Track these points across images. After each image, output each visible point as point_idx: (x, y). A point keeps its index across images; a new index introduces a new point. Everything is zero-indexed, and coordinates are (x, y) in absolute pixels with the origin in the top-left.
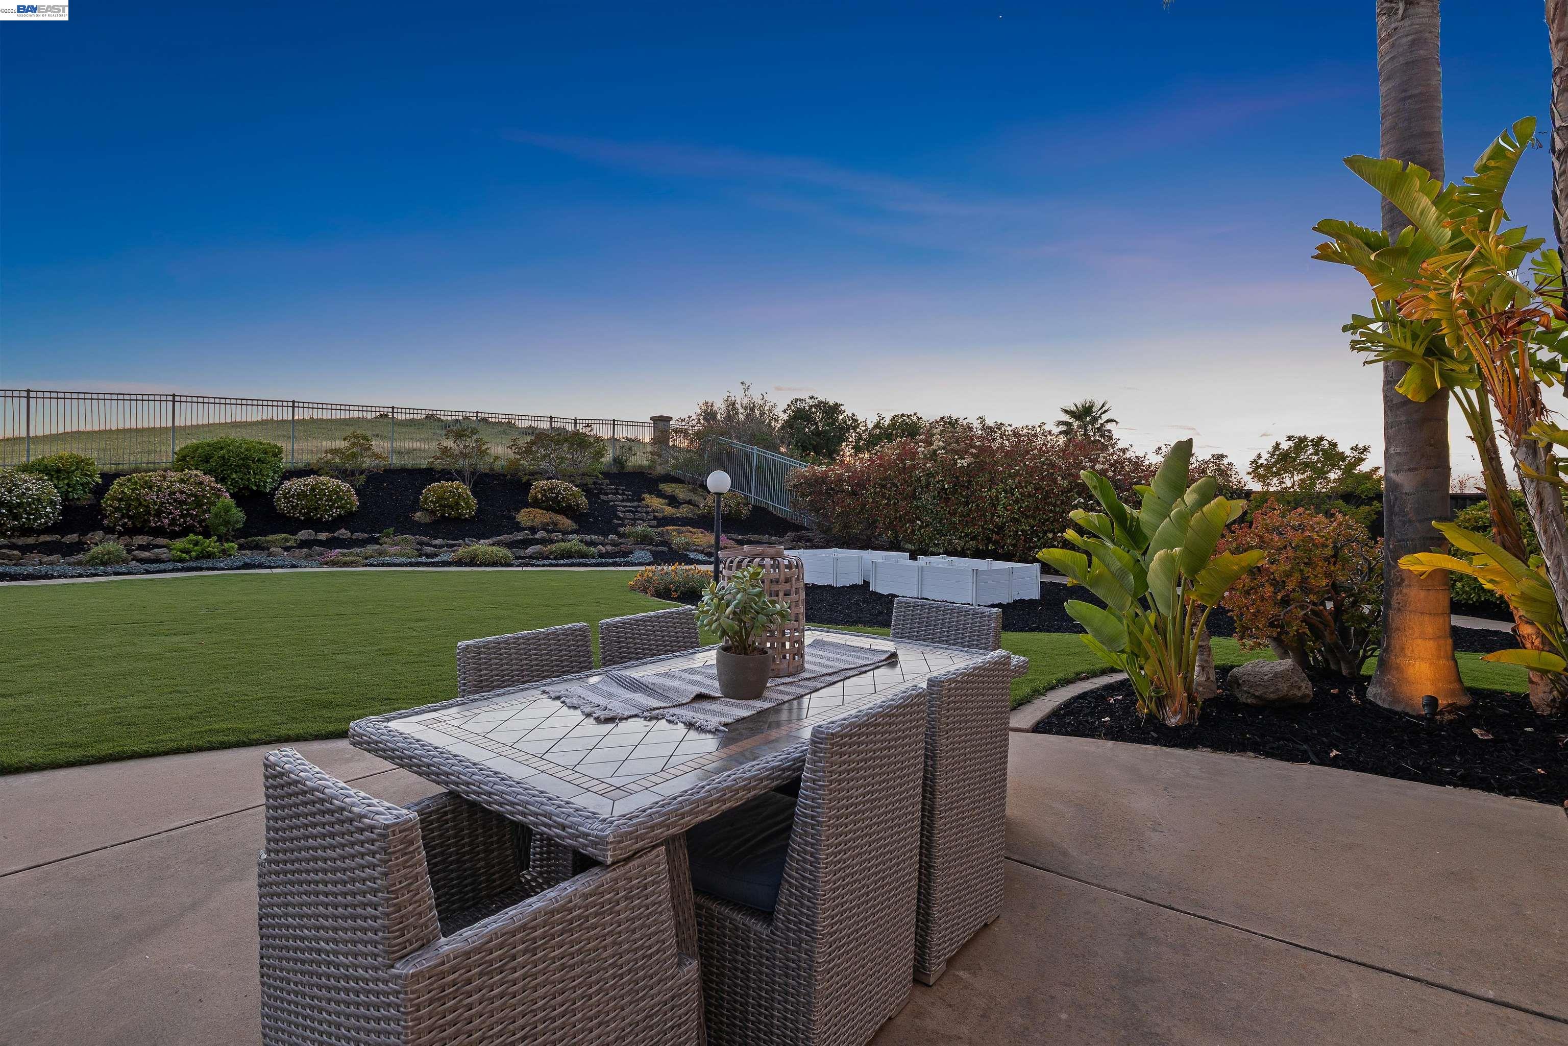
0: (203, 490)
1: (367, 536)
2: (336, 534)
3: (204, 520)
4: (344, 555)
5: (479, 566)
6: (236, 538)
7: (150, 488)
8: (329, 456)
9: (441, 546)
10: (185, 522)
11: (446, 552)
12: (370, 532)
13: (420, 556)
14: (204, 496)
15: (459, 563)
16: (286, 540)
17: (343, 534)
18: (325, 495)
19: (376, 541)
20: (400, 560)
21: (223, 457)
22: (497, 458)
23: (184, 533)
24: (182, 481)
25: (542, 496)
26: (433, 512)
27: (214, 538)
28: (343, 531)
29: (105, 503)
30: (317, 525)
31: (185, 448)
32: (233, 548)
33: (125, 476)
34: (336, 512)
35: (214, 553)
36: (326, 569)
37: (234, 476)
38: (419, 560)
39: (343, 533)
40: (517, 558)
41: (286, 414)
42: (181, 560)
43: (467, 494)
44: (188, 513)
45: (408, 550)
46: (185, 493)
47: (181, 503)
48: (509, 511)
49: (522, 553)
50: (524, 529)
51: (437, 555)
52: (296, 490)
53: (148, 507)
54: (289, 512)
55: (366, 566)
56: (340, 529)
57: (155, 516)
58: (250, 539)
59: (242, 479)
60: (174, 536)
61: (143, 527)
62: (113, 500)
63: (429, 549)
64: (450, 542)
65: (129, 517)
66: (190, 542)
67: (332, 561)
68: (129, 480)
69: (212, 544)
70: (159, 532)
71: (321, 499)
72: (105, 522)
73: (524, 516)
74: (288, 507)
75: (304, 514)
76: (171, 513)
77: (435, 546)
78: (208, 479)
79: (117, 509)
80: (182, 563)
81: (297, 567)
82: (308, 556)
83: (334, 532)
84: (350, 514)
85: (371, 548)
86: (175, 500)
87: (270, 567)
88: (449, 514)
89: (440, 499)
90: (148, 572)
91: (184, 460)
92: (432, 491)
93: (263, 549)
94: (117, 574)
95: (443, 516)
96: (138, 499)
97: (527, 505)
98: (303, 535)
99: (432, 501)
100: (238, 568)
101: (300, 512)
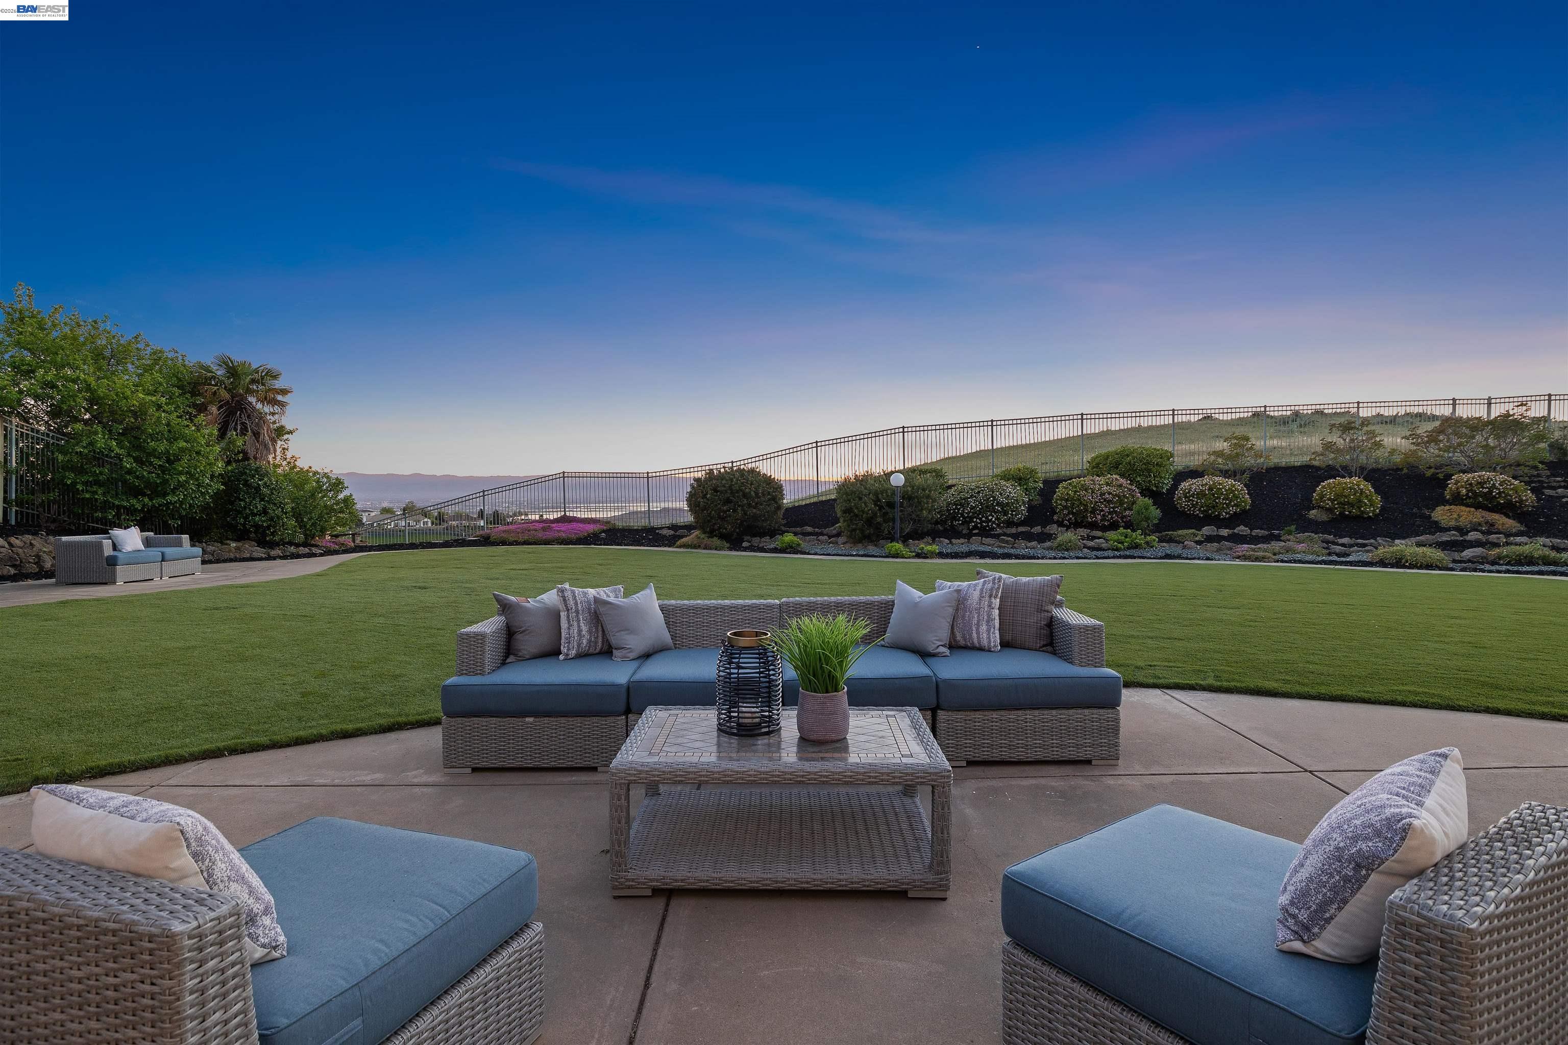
0: (1124, 491)
1: (1267, 533)
2: (1235, 531)
3: (1125, 517)
4: (1254, 550)
5: (1409, 568)
6: (1153, 532)
7: (1086, 490)
8: (1213, 457)
9: (1351, 546)
10: (1112, 518)
11: (1359, 551)
12: (1268, 529)
13: (1329, 554)
14: (1124, 496)
15: (1382, 563)
16: (1194, 535)
17: (1242, 531)
18: (1222, 494)
19: (1278, 538)
20: (1310, 557)
21: (1130, 463)
22: (1393, 452)
23: (1114, 526)
24: (1107, 484)
25: (1468, 491)
26: (1330, 510)
27: (1139, 531)
28: (1242, 527)
29: (1056, 502)
30: (1219, 522)
31: (1097, 457)
32: (1154, 540)
33: (1065, 481)
34: (1232, 510)
35: (1140, 545)
36: (1238, 562)
37: (1139, 479)
38: (1331, 558)
39: (1242, 529)
40: (1454, 561)
41: (1168, 420)
42: (1117, 550)
43: (1370, 491)
44: (1114, 511)
45: (1316, 548)
46: (1111, 493)
47: (1109, 502)
48: (1419, 508)
49: (1457, 556)
50: (1448, 529)
51: (1348, 555)
52: (1195, 490)
53: (1086, 506)
54: (1189, 510)
55: (1277, 561)
56: (1239, 526)
57: (1091, 512)
58: (1164, 533)
59: (1144, 481)
60: (1105, 529)
61: (1082, 522)
62: (1061, 500)
63: (1338, 549)
64: (1360, 541)
65: (1073, 513)
66: (1121, 534)
67: (1244, 555)
68: (1070, 484)
69: (1138, 537)
70: (1093, 526)
71: (1219, 498)
72: (1055, 517)
73: (1440, 514)
74: (1189, 506)
75: (1203, 512)
76: (1102, 511)
77: (1343, 545)
78: (1122, 481)
79: (1066, 507)
80: (1118, 552)
81: (1212, 560)
82: (1219, 550)
83: (1234, 529)
84: (1244, 511)
85: (1276, 545)
86: (1105, 500)
87: (1187, 558)
88: (1350, 512)
89: (1338, 496)
90: (1098, 558)
91: (1098, 467)
92: (1327, 488)
93: (1179, 542)
94: (1078, 558)
95: (1342, 514)
96: (1079, 500)
97: (1445, 502)
98: (1207, 530)
99: (1329, 499)
100: (1161, 558)
101: (1199, 510)
